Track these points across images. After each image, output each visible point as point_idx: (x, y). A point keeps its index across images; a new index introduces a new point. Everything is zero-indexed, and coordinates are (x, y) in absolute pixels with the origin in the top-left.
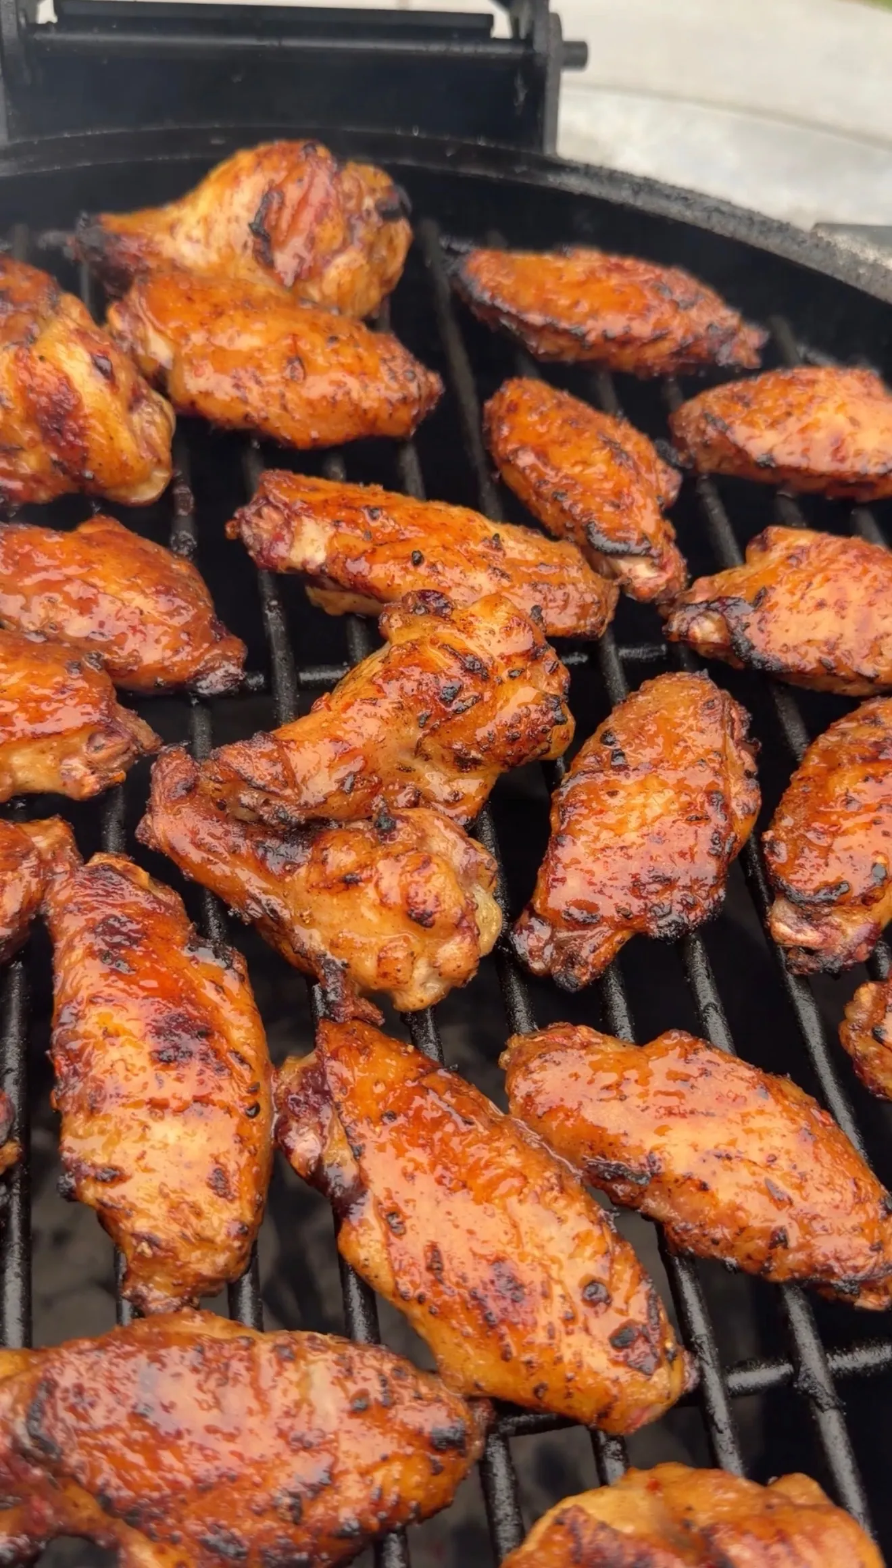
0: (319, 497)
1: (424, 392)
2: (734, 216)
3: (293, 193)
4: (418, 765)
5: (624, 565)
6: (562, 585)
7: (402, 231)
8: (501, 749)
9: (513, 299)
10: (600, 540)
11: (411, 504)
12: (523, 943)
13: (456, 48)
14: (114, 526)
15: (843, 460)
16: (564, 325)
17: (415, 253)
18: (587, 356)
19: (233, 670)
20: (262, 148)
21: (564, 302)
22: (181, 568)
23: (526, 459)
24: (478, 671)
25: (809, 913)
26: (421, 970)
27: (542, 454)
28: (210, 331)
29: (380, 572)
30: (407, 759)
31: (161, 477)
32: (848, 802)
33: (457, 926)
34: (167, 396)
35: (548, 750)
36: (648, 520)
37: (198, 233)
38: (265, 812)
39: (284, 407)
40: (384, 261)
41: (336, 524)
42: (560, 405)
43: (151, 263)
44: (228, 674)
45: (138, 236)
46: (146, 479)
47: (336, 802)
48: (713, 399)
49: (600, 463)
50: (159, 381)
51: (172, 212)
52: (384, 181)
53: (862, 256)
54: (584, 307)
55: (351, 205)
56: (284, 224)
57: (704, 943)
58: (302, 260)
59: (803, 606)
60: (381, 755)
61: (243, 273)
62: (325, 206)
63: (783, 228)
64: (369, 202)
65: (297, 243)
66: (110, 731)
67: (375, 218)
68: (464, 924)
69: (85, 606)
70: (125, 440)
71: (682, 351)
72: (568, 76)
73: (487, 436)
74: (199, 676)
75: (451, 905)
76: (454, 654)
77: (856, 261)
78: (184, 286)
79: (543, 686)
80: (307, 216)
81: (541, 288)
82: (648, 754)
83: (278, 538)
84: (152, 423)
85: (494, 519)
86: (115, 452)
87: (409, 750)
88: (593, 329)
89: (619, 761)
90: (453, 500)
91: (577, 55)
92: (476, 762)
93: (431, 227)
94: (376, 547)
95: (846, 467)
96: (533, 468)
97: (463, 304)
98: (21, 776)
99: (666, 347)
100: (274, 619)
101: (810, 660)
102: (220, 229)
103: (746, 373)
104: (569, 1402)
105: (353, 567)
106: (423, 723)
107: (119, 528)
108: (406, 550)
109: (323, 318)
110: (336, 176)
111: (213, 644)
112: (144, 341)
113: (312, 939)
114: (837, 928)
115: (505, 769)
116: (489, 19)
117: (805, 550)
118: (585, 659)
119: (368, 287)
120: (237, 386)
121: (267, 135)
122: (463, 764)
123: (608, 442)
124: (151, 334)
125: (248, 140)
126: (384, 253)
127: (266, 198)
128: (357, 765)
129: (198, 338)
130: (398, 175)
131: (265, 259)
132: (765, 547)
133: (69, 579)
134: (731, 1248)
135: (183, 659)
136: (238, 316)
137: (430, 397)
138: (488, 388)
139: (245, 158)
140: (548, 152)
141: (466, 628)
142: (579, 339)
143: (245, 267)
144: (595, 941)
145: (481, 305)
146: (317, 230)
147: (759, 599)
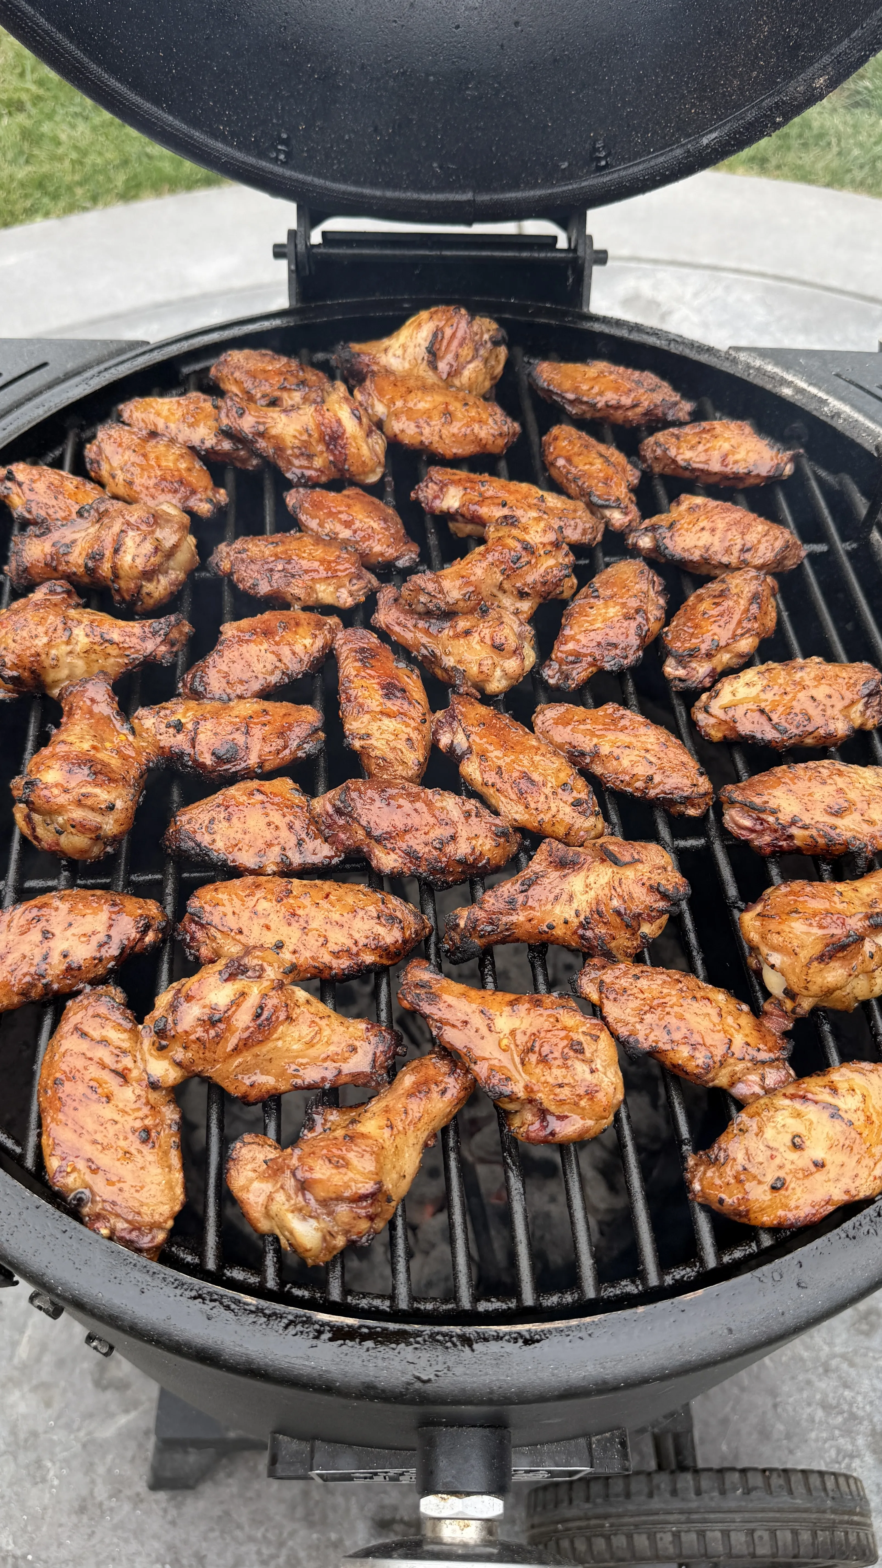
0: (457, 477)
1: (511, 431)
2: (683, 343)
3: (448, 332)
4: (500, 595)
5: (607, 513)
6: (574, 519)
7: (503, 351)
8: (539, 587)
9: (560, 385)
10: (595, 499)
11: (503, 481)
12: (547, 673)
13: (536, 255)
14: (359, 491)
15: (726, 466)
16: (585, 399)
17: (509, 364)
18: (598, 415)
19: (413, 556)
20: (433, 309)
21: (585, 387)
22: (390, 511)
23: (561, 462)
24: (528, 548)
25: (681, 661)
26: (498, 673)
27: (569, 460)
28: (405, 400)
29: (484, 511)
30: (495, 591)
31: (380, 471)
32: (704, 614)
33: (515, 652)
34: (383, 433)
35: (562, 592)
36: (621, 491)
37: (399, 352)
38: (431, 606)
39: (441, 437)
40: (493, 367)
41: (465, 489)
42: (580, 438)
43: (375, 368)
44: (411, 558)
45: (369, 354)
46: (373, 471)
47: (461, 604)
48: (660, 436)
49: (598, 464)
50: (380, 424)
51: (386, 342)
52: (494, 326)
53: (753, 364)
54: (596, 390)
55: (477, 338)
56: (443, 348)
57: (633, 681)
58: (452, 366)
59: (694, 530)
60: (483, 586)
61: (421, 373)
62: (464, 339)
63: (710, 350)
64: (486, 337)
65: (450, 357)
66: (359, 577)
67: (489, 345)
68: (517, 652)
69: (348, 524)
70: (365, 451)
71: (648, 413)
72: (596, 270)
73: (542, 454)
74: (398, 558)
75: (512, 642)
76: (519, 540)
77: (749, 366)
78: (392, 378)
79: (561, 561)
80: (455, 343)
81: (574, 379)
82: (609, 592)
83: (436, 497)
84: (377, 443)
85: (541, 488)
86: (360, 456)
87: (495, 586)
88: (601, 402)
89: (596, 594)
90: (521, 480)
91: (602, 258)
92: (528, 594)
93: (518, 351)
94: (483, 500)
95: (728, 470)
96: (564, 467)
97: (533, 389)
98: (320, 595)
99: (639, 410)
100: (433, 540)
101: (696, 556)
102: (410, 350)
103: (680, 424)
104: (553, 828)
105: (473, 508)
106: (503, 572)
107: (361, 492)
108: (500, 501)
109: (461, 394)
110: (470, 323)
111: (405, 544)
112: (373, 406)
113: (449, 662)
114: (694, 669)
115: (541, 600)
116: (555, 239)
117: (698, 506)
118: (587, 562)
119: (484, 381)
120: (418, 427)
121: (436, 303)
122: (522, 595)
123: (601, 455)
124: (376, 402)
125: (426, 305)
126: (493, 363)
127: (435, 335)
128: (471, 589)
129: (399, 404)
130: (501, 322)
131: (433, 365)
132: (679, 504)
133: (340, 512)
134: (629, 784)
135: (390, 552)
136: (419, 394)
137: (514, 434)
138: (544, 430)
139: (424, 315)
140: (585, 310)
141: (525, 529)
142: (593, 406)
143: (423, 370)
144: (579, 670)
145: (543, 389)
146: (460, 350)
147: (671, 526)
